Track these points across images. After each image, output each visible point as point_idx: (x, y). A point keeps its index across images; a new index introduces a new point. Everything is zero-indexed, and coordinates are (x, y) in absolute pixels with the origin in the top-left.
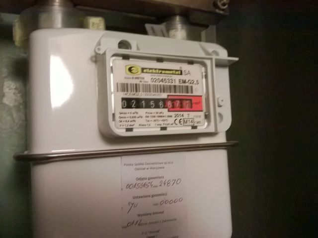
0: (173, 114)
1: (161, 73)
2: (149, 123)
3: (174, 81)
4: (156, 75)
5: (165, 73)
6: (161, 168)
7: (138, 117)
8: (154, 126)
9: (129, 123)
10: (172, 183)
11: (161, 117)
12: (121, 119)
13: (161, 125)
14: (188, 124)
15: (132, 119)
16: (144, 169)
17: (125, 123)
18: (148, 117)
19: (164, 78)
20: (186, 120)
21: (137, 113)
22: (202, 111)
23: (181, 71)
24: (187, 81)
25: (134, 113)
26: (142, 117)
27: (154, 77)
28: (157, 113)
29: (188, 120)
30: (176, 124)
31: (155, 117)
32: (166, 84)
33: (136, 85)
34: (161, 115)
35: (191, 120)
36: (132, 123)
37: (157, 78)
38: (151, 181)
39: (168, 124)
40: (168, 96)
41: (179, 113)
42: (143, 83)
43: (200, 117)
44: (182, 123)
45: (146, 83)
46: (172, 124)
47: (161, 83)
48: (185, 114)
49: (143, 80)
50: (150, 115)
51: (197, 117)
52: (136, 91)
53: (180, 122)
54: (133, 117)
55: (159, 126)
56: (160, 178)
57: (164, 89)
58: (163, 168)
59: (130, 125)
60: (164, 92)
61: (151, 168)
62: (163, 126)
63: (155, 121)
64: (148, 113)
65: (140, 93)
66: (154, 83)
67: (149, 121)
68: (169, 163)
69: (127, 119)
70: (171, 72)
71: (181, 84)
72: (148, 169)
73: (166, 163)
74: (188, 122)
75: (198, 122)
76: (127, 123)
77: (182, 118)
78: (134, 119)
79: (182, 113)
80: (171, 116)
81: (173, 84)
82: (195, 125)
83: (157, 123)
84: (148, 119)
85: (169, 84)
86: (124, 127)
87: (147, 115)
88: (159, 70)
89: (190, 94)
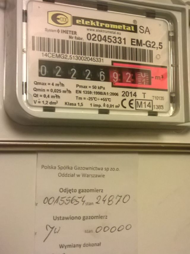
0: (119, 90)
1: (104, 27)
2: (80, 101)
3: (123, 41)
4: (95, 29)
5: (110, 28)
6: (99, 176)
7: (64, 92)
8: (89, 107)
9: (50, 100)
10: (115, 201)
11: (100, 93)
12: (36, 93)
13: (100, 106)
14: (143, 108)
15: (54, 94)
16: (73, 176)
17: (42, 99)
18: (80, 92)
19: (107, 35)
20: (139, 102)
21: (63, 85)
22: (166, 90)
23: (135, 27)
24: (144, 42)
25: (57, 85)
26: (70, 92)
27: (92, 33)
28: (94, 87)
29: (143, 102)
30: (125, 107)
31: (91, 93)
32: (112, 44)
33: (63, 41)
34: (102, 90)
35: (147, 102)
36: (54, 100)
37: (97, 34)
38: (82, 194)
39: (111, 106)
40: (113, 62)
41: (129, 90)
42: (74, 40)
43: (162, 98)
44: (133, 106)
45: (80, 41)
46: (117, 107)
47: (103, 42)
48: (139, 92)
49: (74, 36)
50: (82, 90)
51: (157, 98)
52: (63, 52)
53: (130, 104)
54: (56, 91)
55: (98, 108)
56: (97, 191)
57: (105, 52)
58: (104, 176)
59: (51, 103)
60: (107, 57)
61: (84, 175)
62: (103, 108)
63: (90, 99)
64: (81, 87)
65: (69, 55)
66: (91, 42)
67: (80, 98)
68: (113, 169)
69: (47, 93)
70: (119, 27)
71: (135, 47)
72: (78, 176)
73: (107, 169)
74: (143, 105)
75: (159, 107)
76: (45, 100)
77: (134, 98)
78: (58, 94)
79: (133, 91)
80: (117, 94)
81: (122, 45)
82: (155, 110)
83: (93, 102)
84: (79, 95)
85: (117, 44)
86: (42, 104)
87: (79, 89)
88: (101, 21)
89: (149, 63)
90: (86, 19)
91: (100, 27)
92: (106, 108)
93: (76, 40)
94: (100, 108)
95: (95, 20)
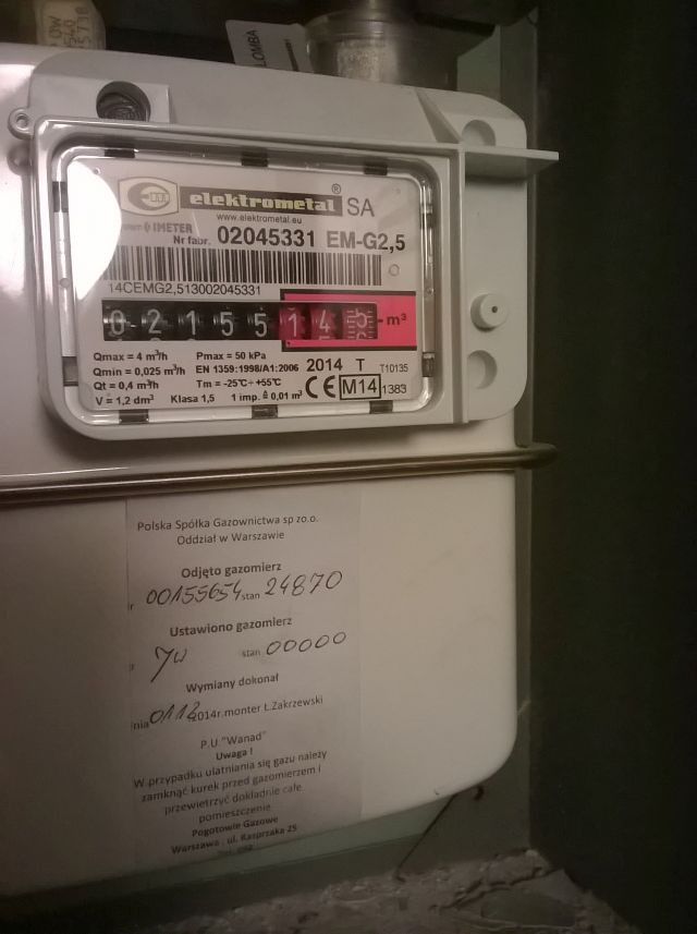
0: (300, 359)
1: (259, 208)
2: (208, 391)
3: (307, 238)
4: (238, 214)
5: (274, 210)
6: (272, 536)
7: (168, 372)
8: (231, 402)
9: (134, 393)
10: (309, 586)
11: (256, 369)
12: (101, 379)
13: (254, 398)
14: (359, 394)
15: (143, 379)
16: (211, 540)
17: (117, 392)
18: (207, 369)
19: (268, 226)
20: (349, 380)
21: (164, 356)
22: (414, 348)
23: (338, 200)
24: (359, 238)
25: (150, 357)
26: (182, 371)
27: (229, 224)
28: (241, 356)
29: (358, 379)
30: (316, 397)
31: (232, 368)
32: (280, 248)
33: (160, 251)
34: (258, 361)
35: (368, 381)
36: (145, 393)
37: (243, 226)
38: (234, 578)
39: (281, 396)
40: (283, 292)
41: (325, 355)
42: (186, 245)
43: (404, 368)
44: (335, 391)
45: (201, 247)
46: (294, 396)
47: (258, 246)
48: (349, 360)
49: (185, 236)
50: (211, 363)
51: (391, 368)
52: (161, 276)
53: (326, 387)
54: (146, 372)
55: (250, 403)
56: (267, 568)
57: (265, 268)
58: (281, 535)
59: (137, 401)
60: (268, 280)
61: (236, 538)
62: (261, 401)
63: (232, 383)
64: (208, 356)
65: (174, 284)
66: (230, 246)
67: (208, 384)
68: (302, 519)
69: (126, 379)
70: (298, 204)
71: (337, 251)
72: (224, 539)
73: (289, 521)
74: (359, 387)
75: (395, 389)
76: (123, 393)
77: (336, 372)
78: (152, 378)
79: (334, 356)
80: (295, 368)
81: (306, 248)
82: (385, 397)
83: (239, 391)
84: (204, 377)
85: (293, 248)
86: (116, 406)
87: (203, 362)
89: (372, 288)
90: (214, 192)
91: (249, 209)
92: (269, 401)
93: (192, 246)
94: (256, 403)
95: (235, 193)
